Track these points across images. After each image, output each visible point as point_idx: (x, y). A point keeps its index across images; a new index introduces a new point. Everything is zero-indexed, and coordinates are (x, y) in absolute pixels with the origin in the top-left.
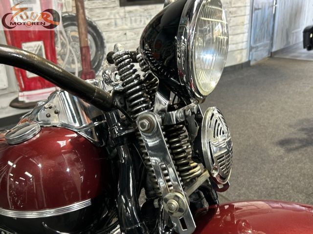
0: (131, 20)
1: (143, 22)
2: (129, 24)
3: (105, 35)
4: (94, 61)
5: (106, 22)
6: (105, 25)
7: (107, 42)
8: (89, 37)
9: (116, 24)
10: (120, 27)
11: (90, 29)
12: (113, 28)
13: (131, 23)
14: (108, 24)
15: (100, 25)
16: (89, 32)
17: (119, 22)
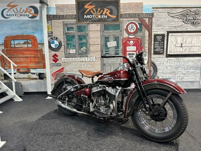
0: (170, 63)
1: (175, 64)
2: (169, 64)
3: (158, 67)
4: (152, 76)
5: (159, 63)
6: (158, 64)
7: (159, 70)
8: (152, 67)
9: (163, 64)
10: (165, 65)
11: (152, 64)
12: (162, 65)
13: (170, 64)
14: (160, 63)
15: (157, 63)
16: (152, 66)
17: (165, 63)
